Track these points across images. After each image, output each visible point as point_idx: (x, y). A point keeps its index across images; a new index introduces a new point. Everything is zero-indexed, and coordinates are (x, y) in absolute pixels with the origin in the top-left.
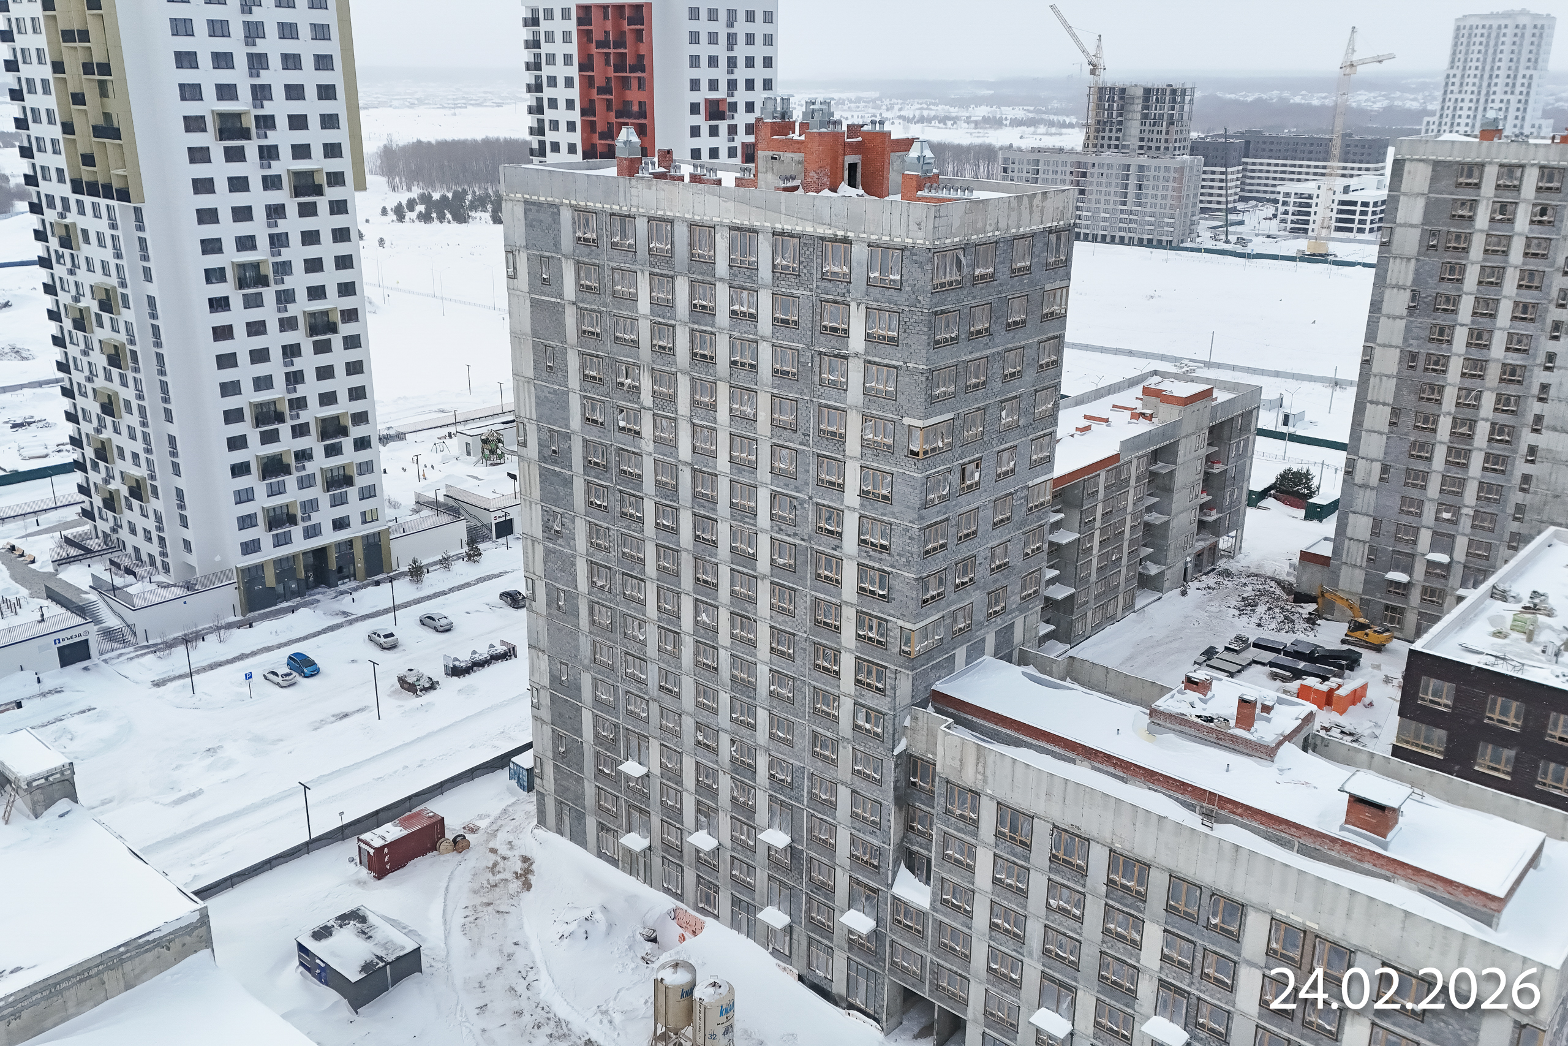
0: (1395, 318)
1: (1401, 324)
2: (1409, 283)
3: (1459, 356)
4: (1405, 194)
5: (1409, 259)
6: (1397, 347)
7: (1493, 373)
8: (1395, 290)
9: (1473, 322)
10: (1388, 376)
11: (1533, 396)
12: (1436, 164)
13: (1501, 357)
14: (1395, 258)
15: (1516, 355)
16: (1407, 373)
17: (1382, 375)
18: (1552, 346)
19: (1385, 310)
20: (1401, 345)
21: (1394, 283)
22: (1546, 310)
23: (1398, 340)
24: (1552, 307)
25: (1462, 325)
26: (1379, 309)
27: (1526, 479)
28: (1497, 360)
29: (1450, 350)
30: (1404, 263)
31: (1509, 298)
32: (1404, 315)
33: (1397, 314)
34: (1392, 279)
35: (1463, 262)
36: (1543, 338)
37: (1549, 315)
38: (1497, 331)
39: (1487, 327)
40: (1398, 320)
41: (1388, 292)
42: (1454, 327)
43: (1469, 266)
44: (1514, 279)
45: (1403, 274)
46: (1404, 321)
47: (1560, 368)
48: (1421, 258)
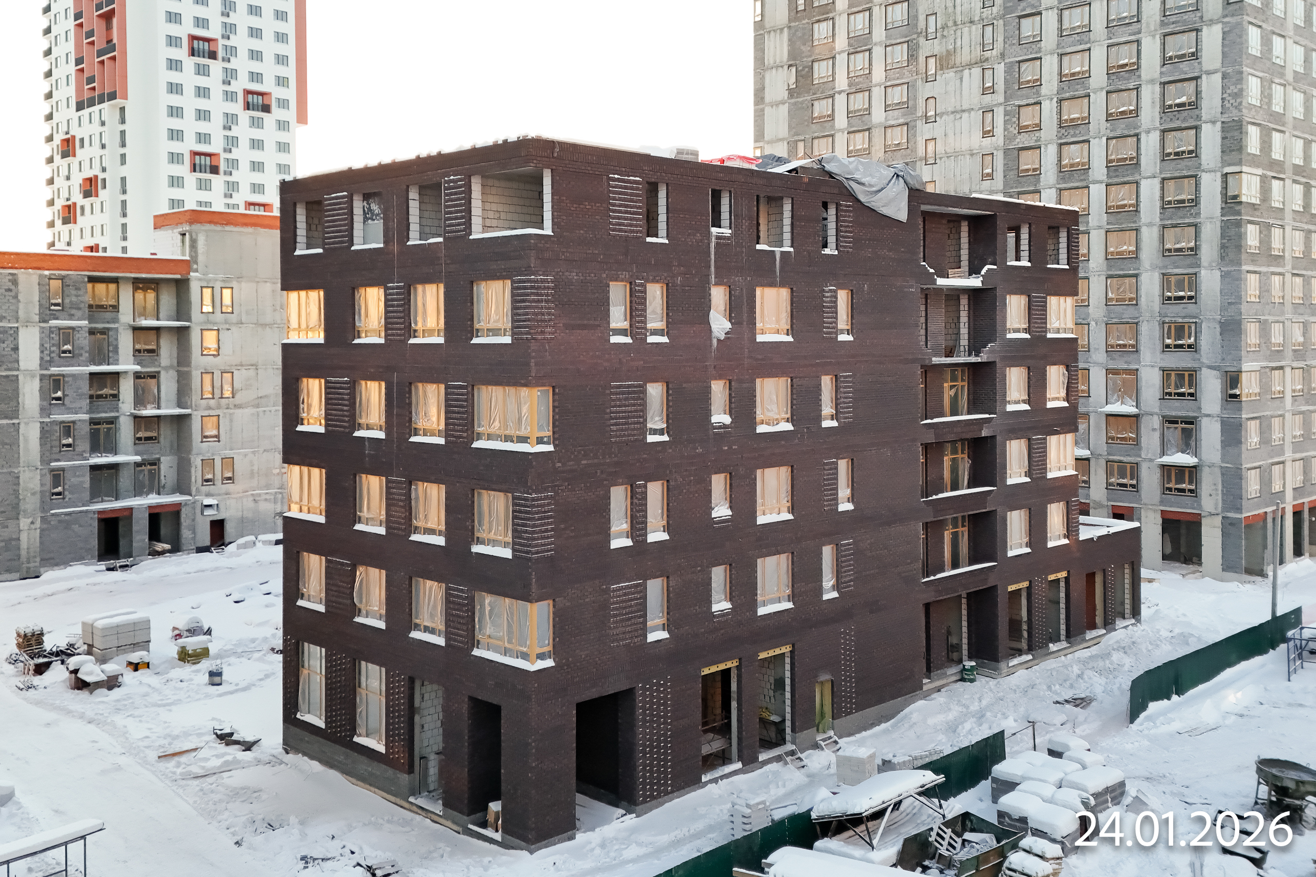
0: (777, 104)
1: (784, 109)
3: (842, 131)
5: (782, 30)
6: (782, 140)
8: (774, 70)
9: (850, 85)
11: (921, 160)
13: (883, 120)
14: (770, 32)
19: (768, 99)
20: (787, 136)
21: (772, 62)
24: (922, 40)
25: (840, 92)
26: (763, 98)
28: (879, 125)
29: (833, 127)
30: (778, 35)
31: (880, 43)
32: (786, 98)
33: (779, 98)
34: (769, 59)
35: (831, 15)
36: (919, 82)
37: (921, 52)
38: (873, 89)
39: (864, 86)
40: (781, 106)
41: (768, 75)
42: (832, 96)
43: (837, 18)
44: (881, 18)
45: (779, 48)
46: (787, 105)
47: (942, 114)
48: (793, 24)
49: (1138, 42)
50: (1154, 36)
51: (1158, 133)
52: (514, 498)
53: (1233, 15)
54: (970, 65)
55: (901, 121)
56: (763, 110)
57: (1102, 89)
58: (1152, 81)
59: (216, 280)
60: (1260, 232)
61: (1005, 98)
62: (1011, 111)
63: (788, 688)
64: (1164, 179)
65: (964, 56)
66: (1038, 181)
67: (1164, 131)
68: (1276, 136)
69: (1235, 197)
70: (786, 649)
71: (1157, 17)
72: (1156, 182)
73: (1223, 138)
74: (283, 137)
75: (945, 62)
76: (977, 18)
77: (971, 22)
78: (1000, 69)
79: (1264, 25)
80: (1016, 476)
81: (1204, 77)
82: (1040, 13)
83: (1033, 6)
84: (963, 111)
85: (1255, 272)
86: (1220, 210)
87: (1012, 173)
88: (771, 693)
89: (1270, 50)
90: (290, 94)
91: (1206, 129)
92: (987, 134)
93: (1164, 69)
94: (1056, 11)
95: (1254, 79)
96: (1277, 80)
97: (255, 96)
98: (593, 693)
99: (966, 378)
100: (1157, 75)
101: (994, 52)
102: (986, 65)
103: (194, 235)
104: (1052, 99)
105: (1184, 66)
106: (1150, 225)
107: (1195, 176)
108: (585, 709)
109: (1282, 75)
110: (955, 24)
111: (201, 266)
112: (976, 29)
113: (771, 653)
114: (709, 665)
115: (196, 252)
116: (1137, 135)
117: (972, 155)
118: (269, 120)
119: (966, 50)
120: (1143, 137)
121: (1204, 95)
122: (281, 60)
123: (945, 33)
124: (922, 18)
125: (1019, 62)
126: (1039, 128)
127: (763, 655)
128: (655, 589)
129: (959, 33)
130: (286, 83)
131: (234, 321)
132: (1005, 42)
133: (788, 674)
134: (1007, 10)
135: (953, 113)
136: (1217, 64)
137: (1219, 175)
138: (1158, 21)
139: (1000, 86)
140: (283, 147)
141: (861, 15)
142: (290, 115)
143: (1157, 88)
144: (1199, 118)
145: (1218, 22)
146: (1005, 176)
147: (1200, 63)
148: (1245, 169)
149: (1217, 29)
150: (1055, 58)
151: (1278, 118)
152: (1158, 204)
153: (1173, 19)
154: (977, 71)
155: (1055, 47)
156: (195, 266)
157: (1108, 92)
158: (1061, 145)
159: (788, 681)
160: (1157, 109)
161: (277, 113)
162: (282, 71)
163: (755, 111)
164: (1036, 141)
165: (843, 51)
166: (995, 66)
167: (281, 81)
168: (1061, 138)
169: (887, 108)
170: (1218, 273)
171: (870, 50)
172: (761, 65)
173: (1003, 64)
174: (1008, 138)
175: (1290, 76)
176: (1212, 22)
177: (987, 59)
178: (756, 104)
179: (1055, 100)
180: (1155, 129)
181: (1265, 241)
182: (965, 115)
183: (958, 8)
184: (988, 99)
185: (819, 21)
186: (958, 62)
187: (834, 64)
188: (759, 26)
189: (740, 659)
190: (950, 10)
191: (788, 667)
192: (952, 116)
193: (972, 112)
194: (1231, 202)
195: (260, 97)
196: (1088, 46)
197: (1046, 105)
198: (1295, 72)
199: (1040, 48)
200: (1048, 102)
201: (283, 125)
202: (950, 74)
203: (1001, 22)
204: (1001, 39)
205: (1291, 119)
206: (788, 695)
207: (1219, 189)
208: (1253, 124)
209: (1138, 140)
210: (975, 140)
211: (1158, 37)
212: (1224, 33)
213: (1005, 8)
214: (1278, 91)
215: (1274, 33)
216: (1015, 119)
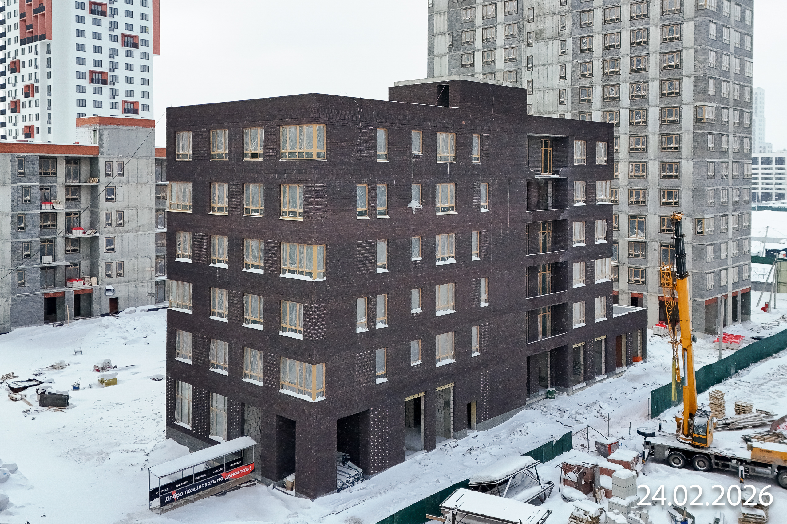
0: (441, 56)
1: (445, 59)
2: (446, 30)
5: (444, 13)
8: (440, 36)
9: (484, 47)
13: (503, 68)
14: (437, 14)
18: (530, 51)
19: (436, 53)
21: (438, 32)
24: (525, 23)
25: (478, 50)
26: (433, 52)
29: (474, 70)
30: (442, 16)
31: (501, 23)
32: (447, 52)
33: (443, 53)
34: (437, 30)
35: (473, 6)
36: (524, 47)
37: (524, 29)
38: (497, 49)
39: (492, 48)
40: (443, 57)
41: (436, 39)
42: (474, 53)
43: (476, 8)
44: (502, 9)
45: (442, 23)
46: (447, 56)
47: (536, 66)
48: (450, 10)
49: (648, 29)
50: (657, 26)
51: (658, 81)
52: (304, 307)
53: (701, 16)
54: (553, 38)
55: (513, 68)
56: (433, 59)
57: (627, 55)
58: (655, 52)
59: (114, 158)
60: (715, 139)
61: (573, 58)
62: (576, 65)
63: (452, 407)
64: (661, 108)
65: (550, 32)
66: (591, 106)
67: (662, 81)
68: (724, 84)
69: (701, 119)
70: (451, 385)
71: (659, 16)
72: (657, 110)
73: (695, 86)
74: (145, 62)
75: (538, 36)
76: (557, 11)
77: (554, 14)
78: (570, 41)
79: (718, 22)
80: (578, 283)
81: (684, 51)
82: (593, 10)
83: (589, 6)
84: (549, 64)
85: (712, 162)
86: (692, 127)
87: (575, 101)
88: (442, 409)
89: (721, 36)
90: (150, 37)
91: (685, 80)
92: (562, 78)
93: (662, 45)
94: (601, 9)
95: (712, 53)
96: (725, 53)
97: (129, 38)
98: (345, 414)
99: (551, 228)
100: (658, 48)
101: (566, 31)
102: (562, 39)
103: (101, 131)
104: (599, 60)
105: (673, 44)
106: (654, 133)
107: (679, 107)
108: (341, 423)
109: (728, 50)
110: (544, 14)
111: (105, 150)
112: (556, 18)
113: (443, 387)
114: (409, 396)
115: (102, 141)
116: (647, 82)
117: (553, 90)
118: (137, 52)
119: (550, 29)
120: (650, 84)
121: (684, 61)
122: (144, 17)
123: (538, 19)
124: (525, 10)
125: (581, 37)
126: (591, 75)
127: (438, 389)
128: (381, 354)
129: (546, 19)
130: (147, 30)
131: (125, 182)
132: (573, 26)
133: (452, 399)
134: (574, 7)
135: (543, 65)
136: (692, 44)
137: (692, 106)
138: (659, 18)
139: (570, 50)
140: (145, 69)
141: (491, 6)
142: (150, 49)
143: (658, 56)
144: (681, 74)
145: (692, 20)
146: (572, 103)
147: (682, 43)
148: (707, 104)
149: (692, 24)
150: (601, 37)
151: (726, 74)
152: (658, 122)
153: (667, 17)
154: (556, 42)
155: (601, 30)
156: (102, 150)
157: (630, 57)
158: (604, 86)
159: (452, 403)
160: (658, 68)
161: (142, 49)
162: (145, 23)
163: (428, 59)
164: (590, 83)
165: (480, 27)
166: (567, 40)
167: (144, 30)
168: (603, 82)
169: (505, 61)
170: (691, 162)
171: (495, 27)
172: (432, 33)
173: (571, 39)
174: (574, 81)
175: (732, 50)
176: (689, 20)
177: (562, 35)
178: (429, 55)
179: (601, 60)
180: (657, 79)
181: (718, 144)
182: (550, 67)
183: (546, 5)
184: (563, 58)
185: (466, 9)
186: (546, 36)
187: (474, 34)
188: (431, 9)
189: (426, 392)
190: (542, 6)
191: (452, 395)
192: (542, 67)
193: (554, 66)
194: (698, 121)
195: (132, 39)
196: (620, 30)
197: (595, 63)
198: (735, 47)
199: (593, 30)
200: (597, 61)
201: (145, 56)
202: (541, 43)
203: (570, 14)
204: (570, 24)
205: (733, 74)
206: (452, 410)
207: (692, 115)
208: (712, 78)
209: (648, 85)
210: (556, 82)
211: (659, 27)
212: (695, 26)
213: (573, 6)
214: (725, 58)
215: (723, 26)
216: (578, 70)
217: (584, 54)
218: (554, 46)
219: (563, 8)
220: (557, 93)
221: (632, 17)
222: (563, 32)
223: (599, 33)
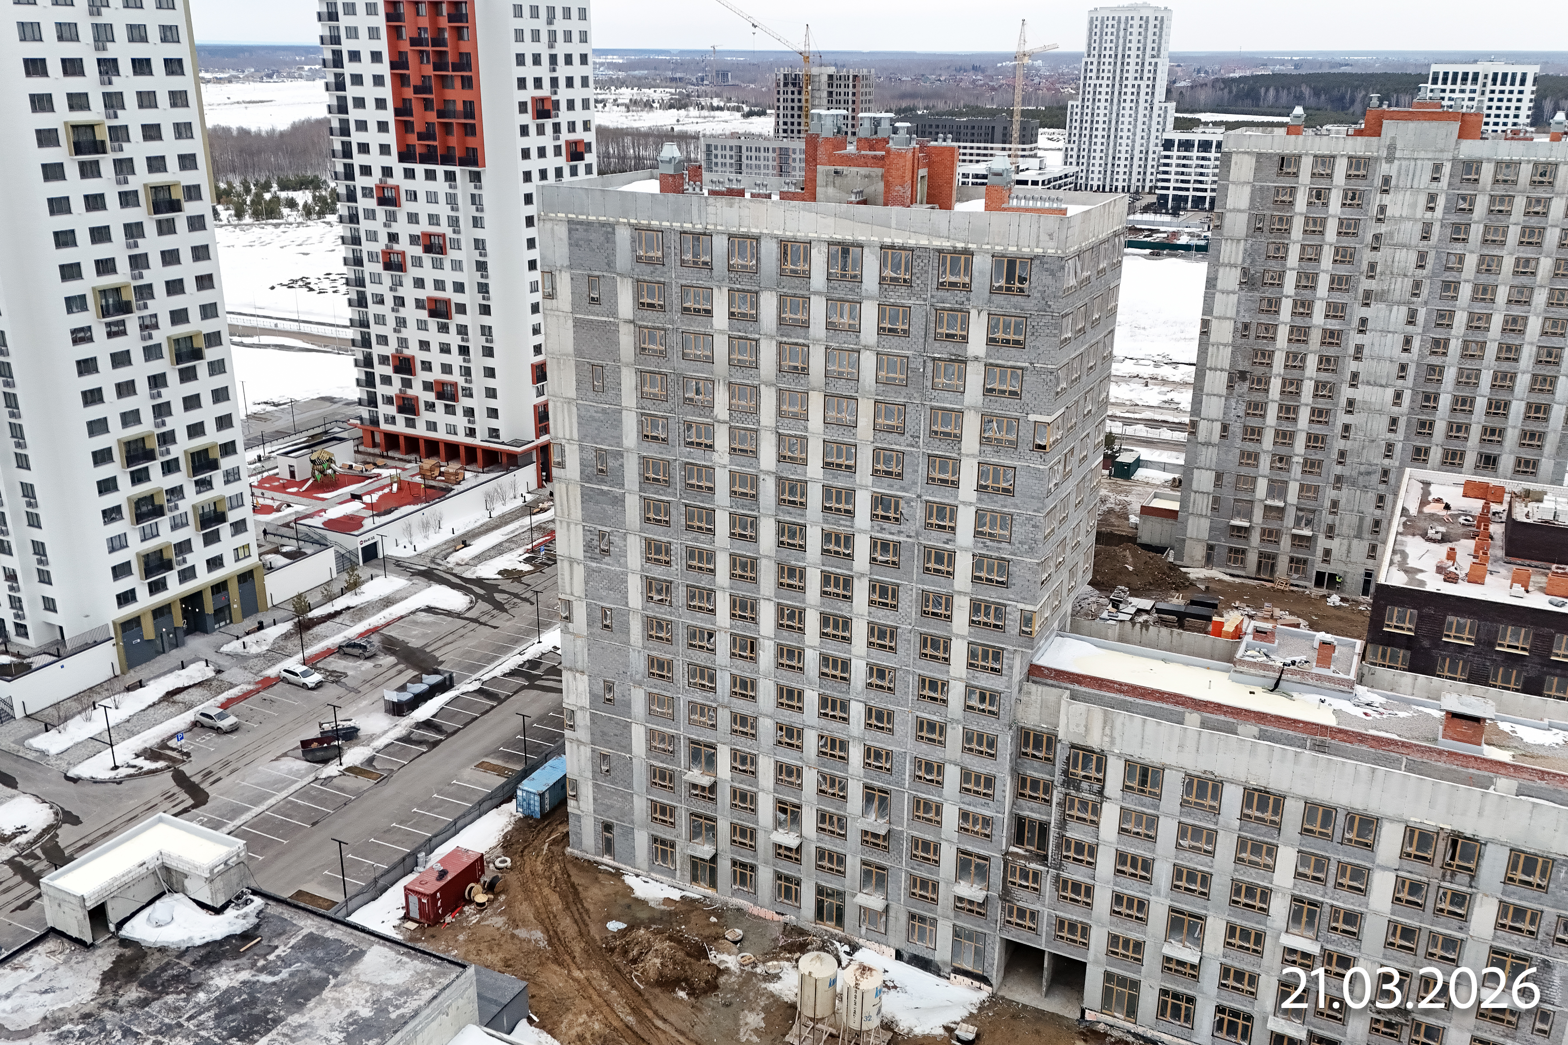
2: (1240, 261)
4: (1233, 183)
7: (1315, 337)
10: (1225, 345)
12: (1259, 155)
15: (1334, 321)
16: (1240, 341)
17: (1218, 344)
18: (1364, 312)
22: (1359, 281)
23: (1231, 312)
27: (1347, 428)
217: (1439, 329)
218: (1400, 314)
219: (1419, 271)
220: (1396, 367)
221: (1510, 301)
222: (1415, 299)
223: (1463, 310)
